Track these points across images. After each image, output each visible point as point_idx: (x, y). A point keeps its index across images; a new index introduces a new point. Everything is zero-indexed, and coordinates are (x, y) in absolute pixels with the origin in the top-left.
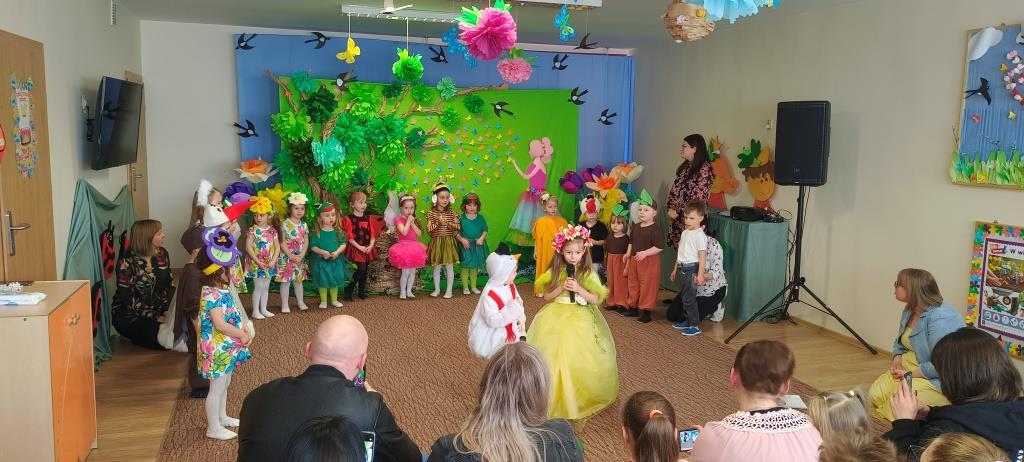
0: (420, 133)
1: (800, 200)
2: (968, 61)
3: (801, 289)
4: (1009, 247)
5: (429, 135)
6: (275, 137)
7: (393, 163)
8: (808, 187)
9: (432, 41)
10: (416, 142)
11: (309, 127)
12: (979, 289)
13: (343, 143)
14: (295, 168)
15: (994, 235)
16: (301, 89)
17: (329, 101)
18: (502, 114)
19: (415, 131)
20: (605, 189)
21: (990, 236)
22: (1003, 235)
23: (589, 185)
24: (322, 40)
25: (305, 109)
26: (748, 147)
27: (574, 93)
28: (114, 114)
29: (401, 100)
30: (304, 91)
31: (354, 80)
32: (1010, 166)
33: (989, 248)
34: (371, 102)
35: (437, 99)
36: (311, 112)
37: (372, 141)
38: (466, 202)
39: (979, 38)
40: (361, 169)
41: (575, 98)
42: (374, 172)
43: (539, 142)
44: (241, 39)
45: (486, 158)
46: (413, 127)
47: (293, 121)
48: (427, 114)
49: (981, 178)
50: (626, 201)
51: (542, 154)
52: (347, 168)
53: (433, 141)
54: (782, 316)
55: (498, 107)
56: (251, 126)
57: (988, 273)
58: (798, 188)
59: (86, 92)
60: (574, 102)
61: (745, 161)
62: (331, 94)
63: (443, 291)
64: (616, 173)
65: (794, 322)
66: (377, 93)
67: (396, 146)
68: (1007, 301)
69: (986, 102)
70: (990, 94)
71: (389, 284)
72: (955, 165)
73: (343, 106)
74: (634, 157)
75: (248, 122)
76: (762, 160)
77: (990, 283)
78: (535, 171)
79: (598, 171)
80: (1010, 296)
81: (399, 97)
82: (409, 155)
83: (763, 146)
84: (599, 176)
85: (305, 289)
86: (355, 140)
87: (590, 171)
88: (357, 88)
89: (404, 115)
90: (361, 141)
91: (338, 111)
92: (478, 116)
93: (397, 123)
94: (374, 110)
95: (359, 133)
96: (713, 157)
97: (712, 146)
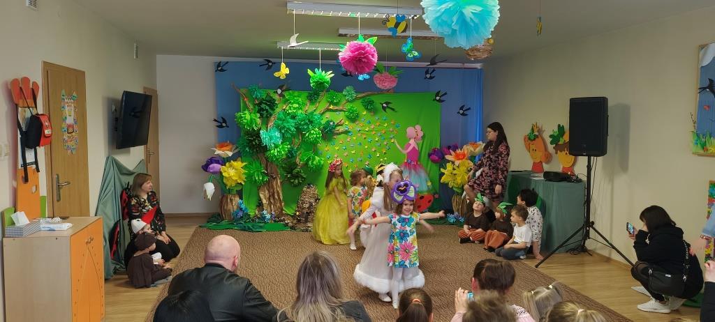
0: (332, 123)
1: (589, 166)
2: (700, 66)
3: (591, 229)
5: (338, 125)
6: (238, 127)
11: (259, 121)
13: (280, 132)
14: (250, 148)
16: (254, 97)
17: (272, 104)
19: (328, 122)
20: (459, 159)
23: (448, 157)
24: (270, 64)
25: (257, 109)
27: (437, 95)
29: (319, 102)
31: (288, 89)
34: (299, 104)
35: (343, 101)
36: (260, 111)
37: (300, 129)
39: (706, 50)
40: (292, 148)
41: (438, 98)
42: (301, 149)
43: (412, 128)
44: (219, 65)
45: (377, 139)
46: (327, 119)
47: (248, 117)
48: (336, 111)
49: (712, 149)
51: (415, 136)
52: (283, 147)
53: (341, 129)
54: (581, 249)
55: (385, 105)
56: (224, 121)
58: (587, 157)
59: (115, 101)
60: (437, 100)
62: (274, 99)
64: (468, 149)
65: (590, 253)
66: (303, 98)
67: (315, 133)
69: (713, 95)
70: (714, 89)
72: (693, 141)
73: (281, 106)
75: (223, 118)
76: (566, 138)
78: (410, 148)
79: (455, 148)
82: (324, 138)
83: (566, 129)
84: (455, 151)
86: (290, 130)
87: (449, 148)
88: (290, 94)
89: (321, 112)
90: (293, 129)
91: (278, 110)
92: (371, 112)
93: (316, 117)
94: (301, 109)
95: (291, 124)
96: (533, 137)
97: (533, 129)
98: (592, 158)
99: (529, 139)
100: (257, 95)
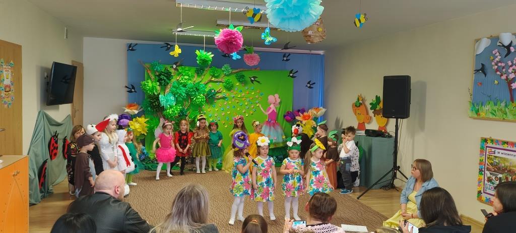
0: (213, 91)
1: (396, 126)
2: (475, 55)
3: (397, 171)
4: (497, 151)
5: (218, 92)
6: (143, 92)
7: (199, 107)
11: (158, 88)
12: (483, 173)
13: (174, 96)
14: (151, 107)
15: (490, 144)
17: (169, 76)
18: (255, 82)
19: (210, 90)
20: (305, 120)
21: (488, 145)
22: (494, 144)
23: (297, 118)
24: (169, 46)
25: (157, 79)
26: (375, 99)
27: (291, 72)
31: (181, 65)
32: (495, 108)
33: (487, 151)
34: (188, 76)
35: (222, 75)
36: (160, 80)
37: (189, 95)
39: (480, 43)
41: (291, 75)
42: (191, 110)
43: (273, 96)
44: (130, 46)
45: (246, 104)
46: (210, 88)
47: (150, 84)
48: (217, 82)
49: (483, 114)
51: (274, 102)
52: (176, 108)
53: (220, 95)
54: (391, 186)
55: (252, 79)
56: (133, 88)
57: (487, 164)
58: (396, 119)
59: (47, 69)
60: (291, 76)
61: (374, 106)
62: (170, 72)
64: (312, 112)
66: (192, 71)
67: (200, 98)
68: (497, 179)
69: (484, 75)
70: (485, 71)
72: (470, 108)
73: (175, 78)
75: (132, 86)
76: (381, 105)
77: (488, 169)
78: (271, 111)
79: (303, 111)
80: (498, 176)
81: (203, 74)
82: (207, 102)
83: (381, 99)
84: (303, 113)
86: (181, 94)
87: (299, 111)
88: (183, 69)
89: (205, 82)
90: (184, 94)
91: (173, 80)
92: (242, 83)
93: (201, 86)
94: (190, 80)
95: (183, 91)
96: (359, 105)
97: (358, 99)
98: (399, 119)
99: (356, 106)
100: (157, 69)
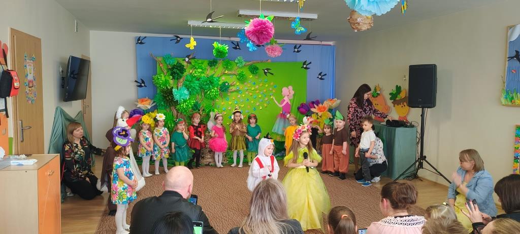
0: (227, 84)
1: (422, 116)
2: (508, 42)
3: (424, 161)
5: (231, 85)
6: (155, 87)
7: (213, 99)
8: (426, 109)
9: (233, 39)
10: (224, 89)
11: (171, 82)
13: (188, 90)
14: (164, 102)
16: (168, 63)
17: (181, 69)
19: (224, 83)
20: (321, 111)
23: (313, 110)
24: (179, 39)
25: (170, 72)
26: (395, 89)
27: (304, 63)
28: (76, 76)
29: (217, 68)
30: (169, 64)
34: (202, 69)
35: (235, 67)
36: (173, 74)
37: (203, 88)
38: (250, 118)
39: (513, 30)
40: (197, 102)
41: (305, 66)
42: (204, 104)
43: (287, 88)
44: (139, 39)
45: (260, 96)
46: (223, 81)
47: (164, 78)
48: (230, 74)
49: (517, 102)
50: (332, 118)
51: (288, 94)
52: (190, 102)
53: (233, 88)
54: (415, 176)
55: (266, 71)
56: (143, 82)
58: (421, 109)
59: (62, 64)
60: (304, 68)
61: (393, 97)
62: (183, 65)
63: (238, 163)
64: (327, 104)
65: (421, 180)
66: (205, 64)
67: (214, 91)
69: (518, 62)
71: (210, 160)
72: (504, 96)
73: (188, 71)
74: (335, 95)
75: (141, 79)
76: (403, 95)
78: (285, 103)
79: (317, 103)
81: (216, 66)
82: (221, 95)
83: (402, 89)
84: (318, 105)
85: (168, 163)
86: (194, 88)
87: (313, 103)
88: (195, 62)
89: (218, 74)
90: (197, 88)
91: (185, 74)
92: (256, 76)
93: (215, 79)
94: (204, 73)
95: (196, 84)
97: (376, 90)
99: (373, 96)
